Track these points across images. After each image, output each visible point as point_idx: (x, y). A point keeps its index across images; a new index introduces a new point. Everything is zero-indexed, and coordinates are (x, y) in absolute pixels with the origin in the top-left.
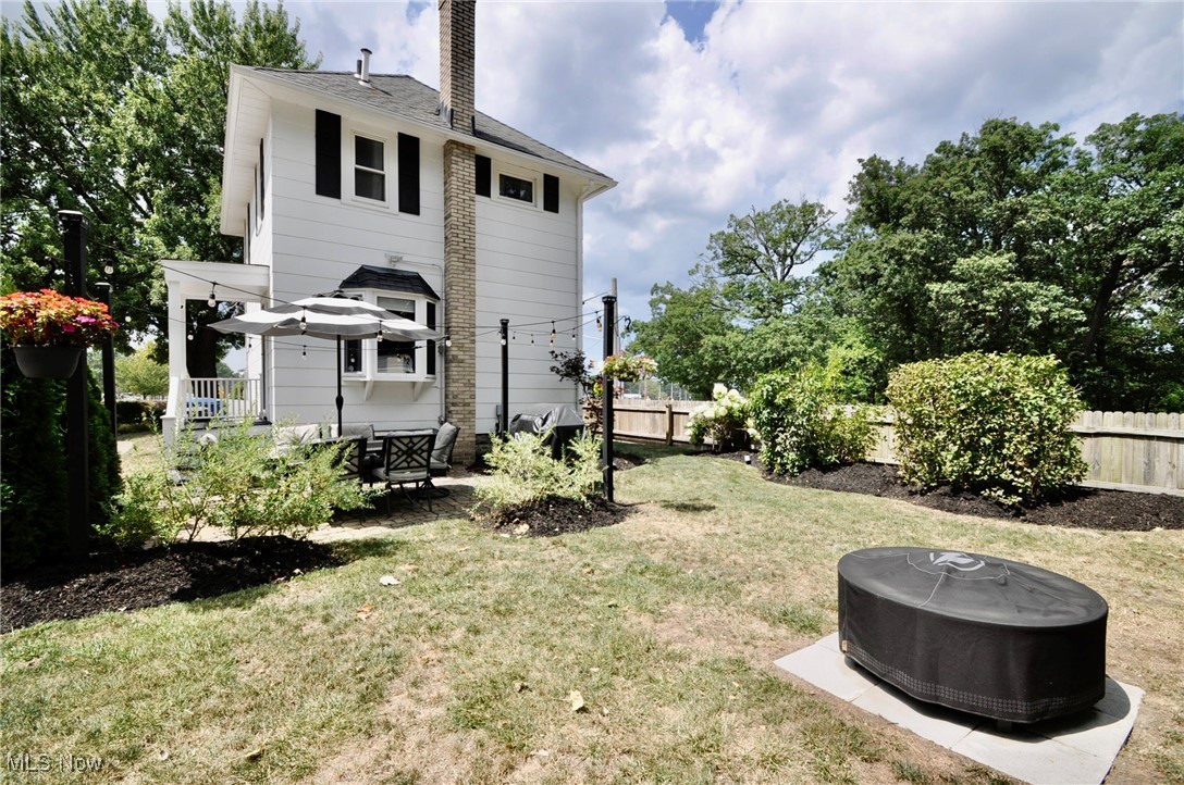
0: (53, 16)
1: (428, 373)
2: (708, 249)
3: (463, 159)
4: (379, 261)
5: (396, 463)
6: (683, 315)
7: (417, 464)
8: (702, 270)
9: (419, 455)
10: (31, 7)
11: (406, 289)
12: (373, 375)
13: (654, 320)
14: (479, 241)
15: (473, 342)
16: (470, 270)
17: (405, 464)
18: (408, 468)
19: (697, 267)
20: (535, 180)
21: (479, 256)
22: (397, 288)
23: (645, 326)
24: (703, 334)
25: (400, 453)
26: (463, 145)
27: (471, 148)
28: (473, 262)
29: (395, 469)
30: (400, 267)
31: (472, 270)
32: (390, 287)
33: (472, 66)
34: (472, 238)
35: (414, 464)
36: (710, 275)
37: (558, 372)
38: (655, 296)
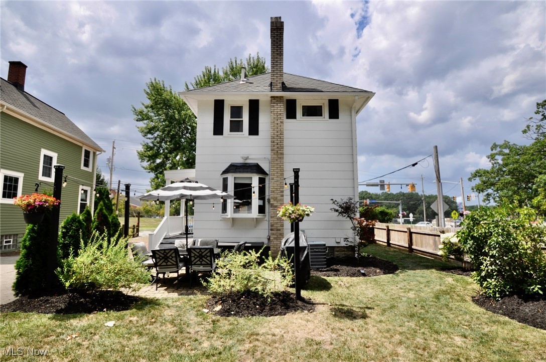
0: (193, 86)
1: (259, 213)
2: (536, 113)
3: (277, 104)
4: (239, 160)
5: (195, 261)
6: (517, 162)
7: (205, 263)
8: (533, 129)
9: (206, 258)
10: (187, 85)
11: (247, 172)
12: (231, 215)
13: (493, 168)
14: (286, 142)
15: (282, 196)
16: (280, 158)
17: (199, 263)
18: (201, 264)
19: (528, 127)
20: (324, 104)
21: (286, 150)
22: (243, 172)
23: (486, 172)
24: (537, 175)
25: (196, 257)
26: (277, 97)
27: (281, 97)
28: (282, 154)
29: (195, 264)
30: (248, 161)
31: (282, 158)
32: (240, 172)
33: (282, 59)
34: (282, 141)
35: (203, 262)
36: (541, 131)
37: (337, 211)
38: (494, 152)
